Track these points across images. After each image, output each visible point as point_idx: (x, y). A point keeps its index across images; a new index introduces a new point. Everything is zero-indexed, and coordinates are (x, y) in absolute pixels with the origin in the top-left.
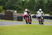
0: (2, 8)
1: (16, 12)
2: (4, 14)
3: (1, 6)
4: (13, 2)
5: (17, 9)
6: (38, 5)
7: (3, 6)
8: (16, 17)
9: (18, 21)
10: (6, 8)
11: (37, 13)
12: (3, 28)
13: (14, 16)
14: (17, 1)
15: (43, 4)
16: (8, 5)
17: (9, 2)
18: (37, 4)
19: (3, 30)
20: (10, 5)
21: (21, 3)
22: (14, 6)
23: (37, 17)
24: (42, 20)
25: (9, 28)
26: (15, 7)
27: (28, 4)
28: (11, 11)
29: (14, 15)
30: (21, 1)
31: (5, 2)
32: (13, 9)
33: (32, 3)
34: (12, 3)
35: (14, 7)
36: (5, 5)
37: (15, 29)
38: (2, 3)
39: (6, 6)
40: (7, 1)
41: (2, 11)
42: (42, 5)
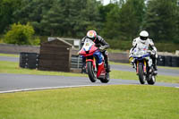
0: (32, 30)
2: (38, 51)
3: (28, 23)
4: (70, 10)
6: (155, 22)
7: (35, 23)
8: (79, 59)
10: (45, 30)
11: (134, 45)
12: (35, 97)
13: (73, 56)
14: (84, 8)
15: (168, 17)
16: (52, 19)
17: (57, 10)
18: (151, 17)
20: (57, 21)
21: (96, 13)
22: (72, 23)
25: (55, 98)
26: (76, 28)
27: (119, 16)
28: (60, 39)
29: (71, 54)
31: (40, 12)
32: (69, 33)
33: (134, 12)
34: (67, 13)
35: (73, 27)
36: (43, 21)
37: (73, 100)
38: (31, 15)
40: (48, 8)
41: (30, 40)
42: (167, 20)
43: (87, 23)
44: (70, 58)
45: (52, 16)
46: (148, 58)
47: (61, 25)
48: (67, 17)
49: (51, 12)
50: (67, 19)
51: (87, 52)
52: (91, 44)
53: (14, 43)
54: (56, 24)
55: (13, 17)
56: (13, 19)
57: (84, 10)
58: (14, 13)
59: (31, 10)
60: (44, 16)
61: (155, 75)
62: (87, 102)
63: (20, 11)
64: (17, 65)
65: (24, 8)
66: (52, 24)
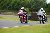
7: (29, 8)
10: (32, 10)
16: (34, 7)
17: (35, 5)
19: (30, 29)
20: (35, 8)
23: (38, 16)
24: (43, 19)
30: (45, 4)
39: (32, 8)
46: (43, 16)
47: (36, 9)
48: (38, 6)
49: (33, 5)
50: (38, 7)
52: (22, 11)
54: (35, 9)
58: (24, 6)
59: (28, 5)
60: (32, 6)
62: (43, 29)
63: (25, 5)
66: (34, 9)
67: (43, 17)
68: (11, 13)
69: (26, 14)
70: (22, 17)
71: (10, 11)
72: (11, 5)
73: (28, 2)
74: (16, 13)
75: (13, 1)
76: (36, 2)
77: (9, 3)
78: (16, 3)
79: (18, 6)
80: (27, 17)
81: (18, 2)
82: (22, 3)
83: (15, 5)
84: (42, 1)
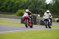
1: (39, 16)
4: (37, 5)
5: (40, 13)
8: (40, 21)
9: (41, 26)
13: (38, 20)
14: (41, 5)
16: (31, 8)
24: (49, 23)
26: (39, 11)
28: (34, 15)
29: (37, 19)
30: (45, 5)
31: (27, 6)
32: (36, 13)
35: (38, 11)
38: (24, 7)
43: (42, 9)
44: (37, 20)
45: (31, 7)
47: (34, 10)
48: (36, 7)
49: (31, 6)
51: (25, 17)
52: (27, 14)
53: (19, 16)
54: (32, 10)
55: (19, 7)
56: (19, 8)
57: (41, 6)
59: (24, 5)
60: (29, 7)
61: (51, 25)
64: (20, 22)
65: (22, 5)
67: (50, 21)
68: (4, 15)
69: (31, 17)
70: (27, 21)
71: (2, 12)
72: (3, 6)
73: (24, 2)
74: (9, 15)
75: (7, 1)
76: (33, 2)
77: (1, 3)
78: (10, 3)
79: (12, 6)
80: (32, 21)
81: (12, 2)
82: (17, 3)
83: (8, 5)
84: (41, 1)
